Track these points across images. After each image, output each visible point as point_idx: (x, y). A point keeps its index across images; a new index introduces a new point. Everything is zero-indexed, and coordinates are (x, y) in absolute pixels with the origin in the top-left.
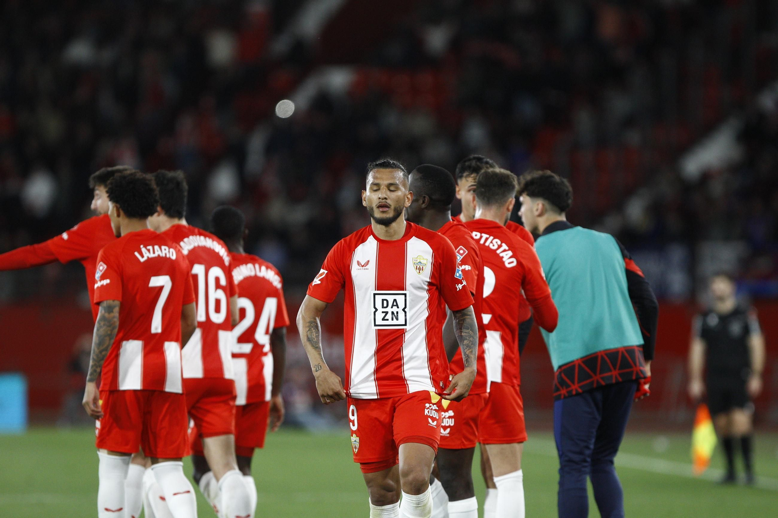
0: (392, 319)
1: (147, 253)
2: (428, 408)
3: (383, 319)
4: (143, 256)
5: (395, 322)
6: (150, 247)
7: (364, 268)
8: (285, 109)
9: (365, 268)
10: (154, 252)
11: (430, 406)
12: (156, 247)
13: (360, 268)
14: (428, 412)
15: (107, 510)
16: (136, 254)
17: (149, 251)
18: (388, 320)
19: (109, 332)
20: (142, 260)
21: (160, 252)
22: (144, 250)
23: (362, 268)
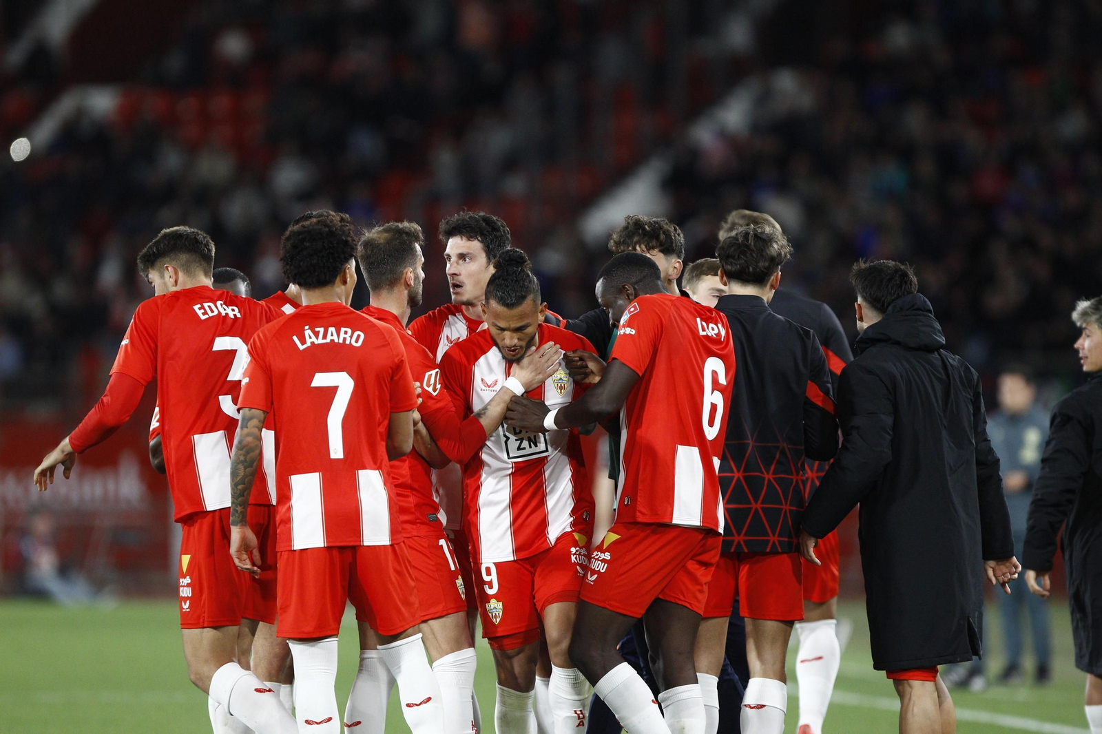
0: (530, 447)
1: (311, 338)
2: (575, 554)
3: (519, 449)
4: (303, 342)
5: (534, 449)
6: (321, 330)
7: (490, 389)
8: (20, 149)
9: (493, 389)
10: (325, 337)
11: (577, 551)
12: (332, 330)
13: (485, 388)
14: (576, 558)
15: (308, 722)
16: (295, 338)
17: (316, 334)
18: (524, 448)
19: (242, 458)
20: (301, 347)
21: (335, 338)
22: (308, 332)
23: (487, 388)
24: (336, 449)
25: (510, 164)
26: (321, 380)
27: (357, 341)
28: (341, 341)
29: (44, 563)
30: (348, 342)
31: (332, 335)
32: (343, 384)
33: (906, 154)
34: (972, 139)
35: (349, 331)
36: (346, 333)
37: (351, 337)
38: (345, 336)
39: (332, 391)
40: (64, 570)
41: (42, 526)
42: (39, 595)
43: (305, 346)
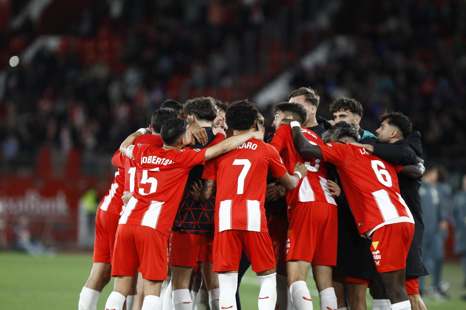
24: (240, 190)
25: (225, 73)
26: (237, 162)
27: (254, 148)
28: (247, 148)
29: (24, 238)
30: (250, 148)
31: (244, 145)
32: (246, 164)
33: (393, 74)
34: (421, 67)
35: (251, 143)
36: (250, 144)
37: (252, 146)
38: (249, 145)
39: (241, 167)
40: (33, 240)
41: (24, 221)
42: (21, 250)
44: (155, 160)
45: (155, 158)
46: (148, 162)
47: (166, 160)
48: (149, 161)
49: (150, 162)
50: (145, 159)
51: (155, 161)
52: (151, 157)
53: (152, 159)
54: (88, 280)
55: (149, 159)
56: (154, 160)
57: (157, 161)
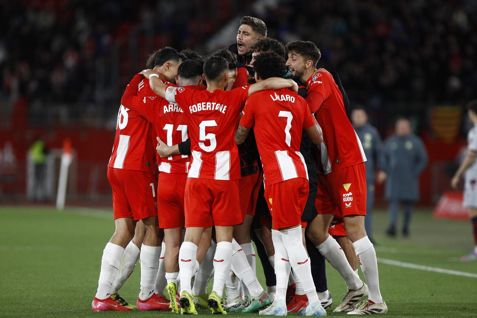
43: (275, 100)
44: (205, 106)
45: (204, 105)
46: (199, 110)
47: (216, 104)
48: (200, 108)
49: (201, 110)
50: (194, 107)
51: (205, 108)
52: (200, 104)
53: (202, 106)
54: (113, 237)
55: (198, 107)
56: (203, 106)
57: (208, 106)
